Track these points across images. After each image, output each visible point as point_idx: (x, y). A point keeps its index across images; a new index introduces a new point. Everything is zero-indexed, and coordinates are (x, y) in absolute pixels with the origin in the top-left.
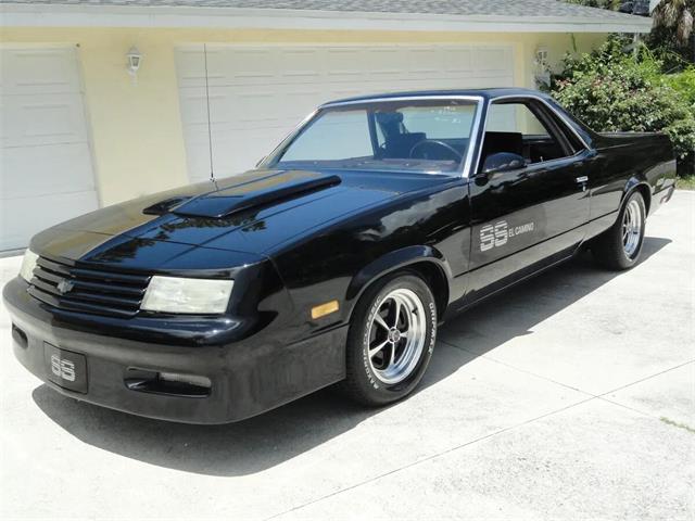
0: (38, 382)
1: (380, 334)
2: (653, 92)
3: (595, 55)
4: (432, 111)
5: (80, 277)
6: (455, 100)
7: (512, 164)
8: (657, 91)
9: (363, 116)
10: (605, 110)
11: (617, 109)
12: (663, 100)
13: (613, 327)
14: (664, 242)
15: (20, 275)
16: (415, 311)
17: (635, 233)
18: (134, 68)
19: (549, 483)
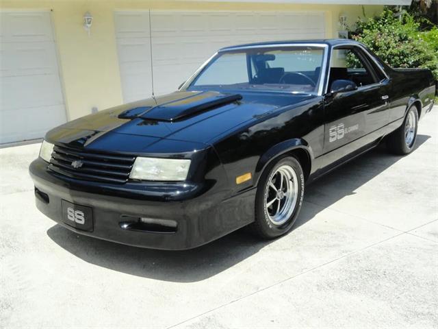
0: (53, 223)
1: (272, 194)
2: (414, 43)
3: (377, 19)
4: (296, 53)
5: (86, 159)
6: (310, 47)
7: (347, 87)
8: (415, 42)
9: (243, 57)
10: (384, 54)
11: (391, 54)
12: (419, 48)
13: (405, 190)
14: (426, 138)
15: (39, 157)
16: (292, 179)
17: (412, 132)
18: (89, 25)
19: (387, 285)
